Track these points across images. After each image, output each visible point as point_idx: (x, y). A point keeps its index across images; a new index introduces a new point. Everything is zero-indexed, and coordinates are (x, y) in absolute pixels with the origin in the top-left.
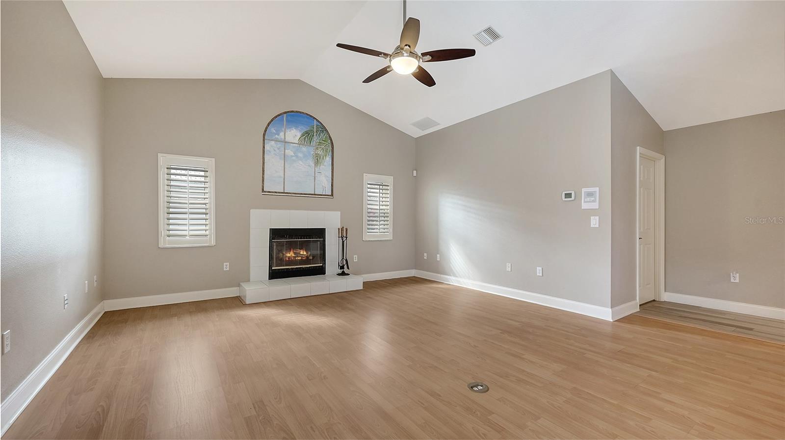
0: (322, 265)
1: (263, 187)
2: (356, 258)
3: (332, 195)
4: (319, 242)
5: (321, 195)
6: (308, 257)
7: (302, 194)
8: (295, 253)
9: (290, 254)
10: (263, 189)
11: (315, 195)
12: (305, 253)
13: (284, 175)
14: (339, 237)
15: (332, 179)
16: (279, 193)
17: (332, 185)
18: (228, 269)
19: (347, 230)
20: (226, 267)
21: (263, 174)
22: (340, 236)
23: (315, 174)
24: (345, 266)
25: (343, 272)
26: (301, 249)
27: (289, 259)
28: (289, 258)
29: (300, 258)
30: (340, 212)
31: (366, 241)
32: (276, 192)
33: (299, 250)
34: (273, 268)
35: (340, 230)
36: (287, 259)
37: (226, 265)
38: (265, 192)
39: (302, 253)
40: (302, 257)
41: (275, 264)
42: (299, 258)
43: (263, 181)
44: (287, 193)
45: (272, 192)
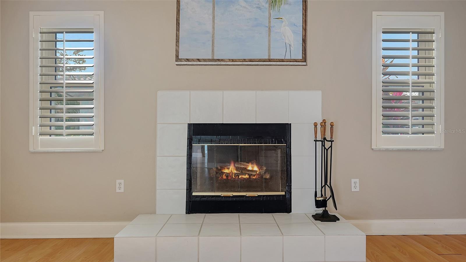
0: (283, 193)
1: (177, 52)
2: (355, 185)
3: (304, 59)
4: (279, 151)
5: (282, 61)
6: (262, 177)
7: (245, 60)
8: (237, 169)
9: (231, 169)
10: (177, 56)
11: (270, 60)
12: (256, 168)
13: (214, 28)
14: (316, 141)
15: (305, 29)
16: (205, 60)
17: (304, 41)
18: (122, 190)
19: (332, 126)
20: (120, 185)
21: (178, 30)
22: (319, 138)
23: (270, 22)
24: (330, 203)
25: (325, 212)
26: (248, 163)
27: (227, 177)
28: (228, 175)
29: (247, 176)
30: (320, 93)
31: (380, 150)
32: (199, 60)
33: (245, 163)
34: (194, 194)
35: (319, 127)
36: (224, 177)
37: (120, 184)
38: (181, 60)
39: (250, 168)
40: (250, 175)
41: (198, 187)
42: (244, 177)
43: (177, 41)
44: (219, 60)
45: (193, 60)
